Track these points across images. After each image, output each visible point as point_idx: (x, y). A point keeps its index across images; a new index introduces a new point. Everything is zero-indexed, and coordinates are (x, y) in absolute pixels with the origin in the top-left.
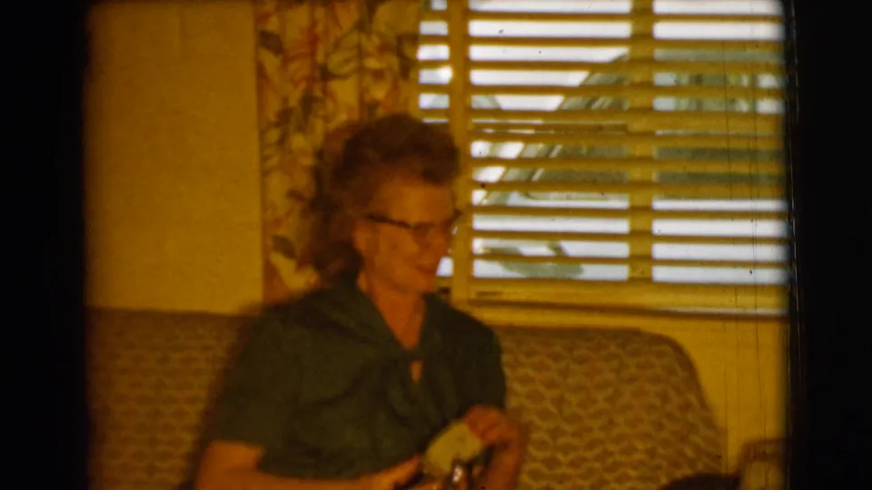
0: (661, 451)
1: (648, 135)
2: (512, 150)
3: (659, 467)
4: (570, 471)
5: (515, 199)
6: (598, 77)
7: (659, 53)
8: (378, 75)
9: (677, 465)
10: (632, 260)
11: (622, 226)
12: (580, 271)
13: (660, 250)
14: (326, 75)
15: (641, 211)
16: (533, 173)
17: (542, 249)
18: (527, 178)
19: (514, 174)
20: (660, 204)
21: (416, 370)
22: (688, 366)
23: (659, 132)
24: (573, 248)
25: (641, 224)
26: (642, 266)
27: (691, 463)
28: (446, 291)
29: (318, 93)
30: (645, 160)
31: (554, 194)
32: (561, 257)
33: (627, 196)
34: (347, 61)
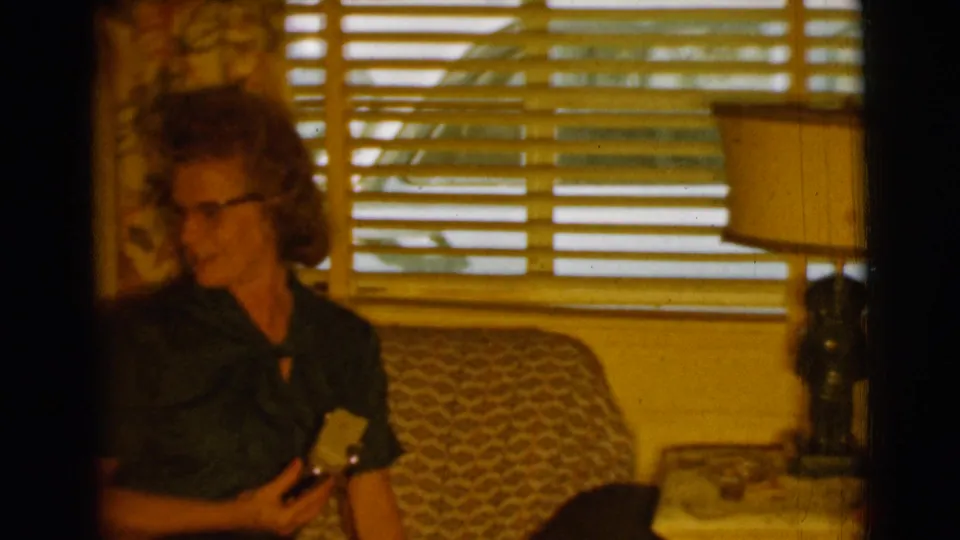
0: (566, 460)
1: (547, 114)
2: (388, 130)
3: (563, 478)
4: (466, 484)
5: (393, 184)
6: (481, 51)
7: (556, 24)
8: (243, 48)
9: (584, 475)
10: (530, 251)
11: (518, 214)
12: (466, 264)
13: (562, 241)
14: (183, 48)
15: (541, 197)
16: (412, 156)
17: (423, 240)
18: (406, 162)
19: (391, 156)
20: (561, 190)
21: (286, 366)
22: (596, 367)
23: (560, 110)
24: (458, 239)
25: (539, 210)
26: (542, 260)
27: (599, 473)
28: (323, 286)
29: (175, 68)
30: (545, 141)
31: (436, 180)
32: (444, 248)
33: (523, 180)
34: (207, 33)
